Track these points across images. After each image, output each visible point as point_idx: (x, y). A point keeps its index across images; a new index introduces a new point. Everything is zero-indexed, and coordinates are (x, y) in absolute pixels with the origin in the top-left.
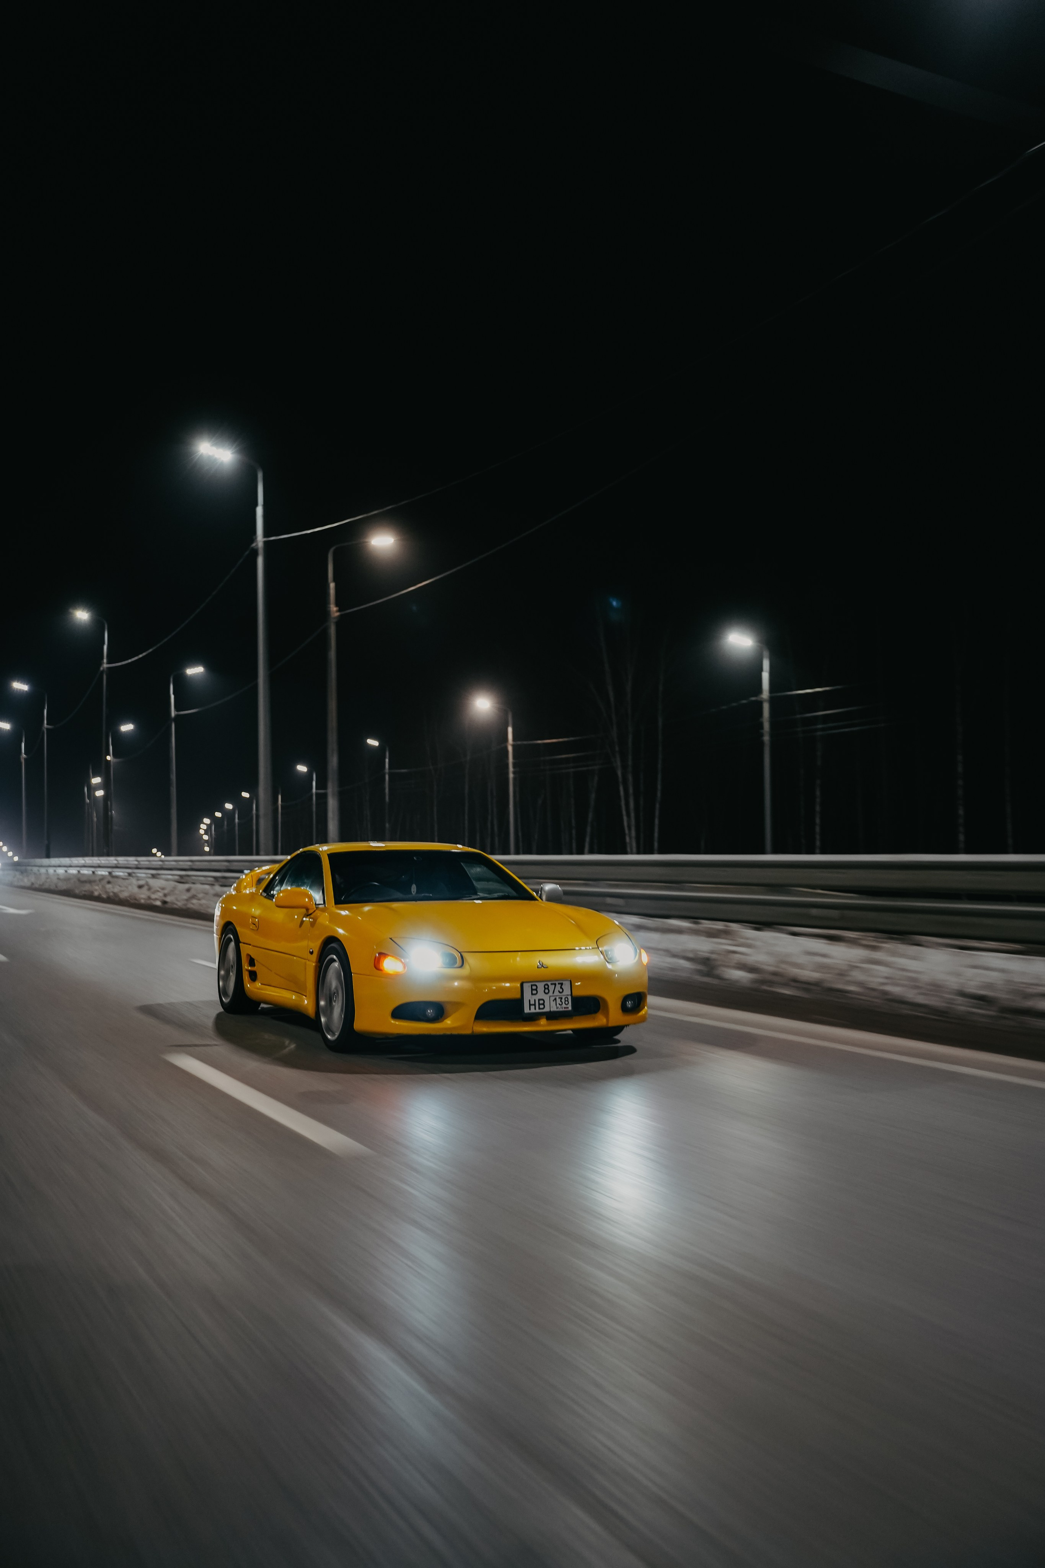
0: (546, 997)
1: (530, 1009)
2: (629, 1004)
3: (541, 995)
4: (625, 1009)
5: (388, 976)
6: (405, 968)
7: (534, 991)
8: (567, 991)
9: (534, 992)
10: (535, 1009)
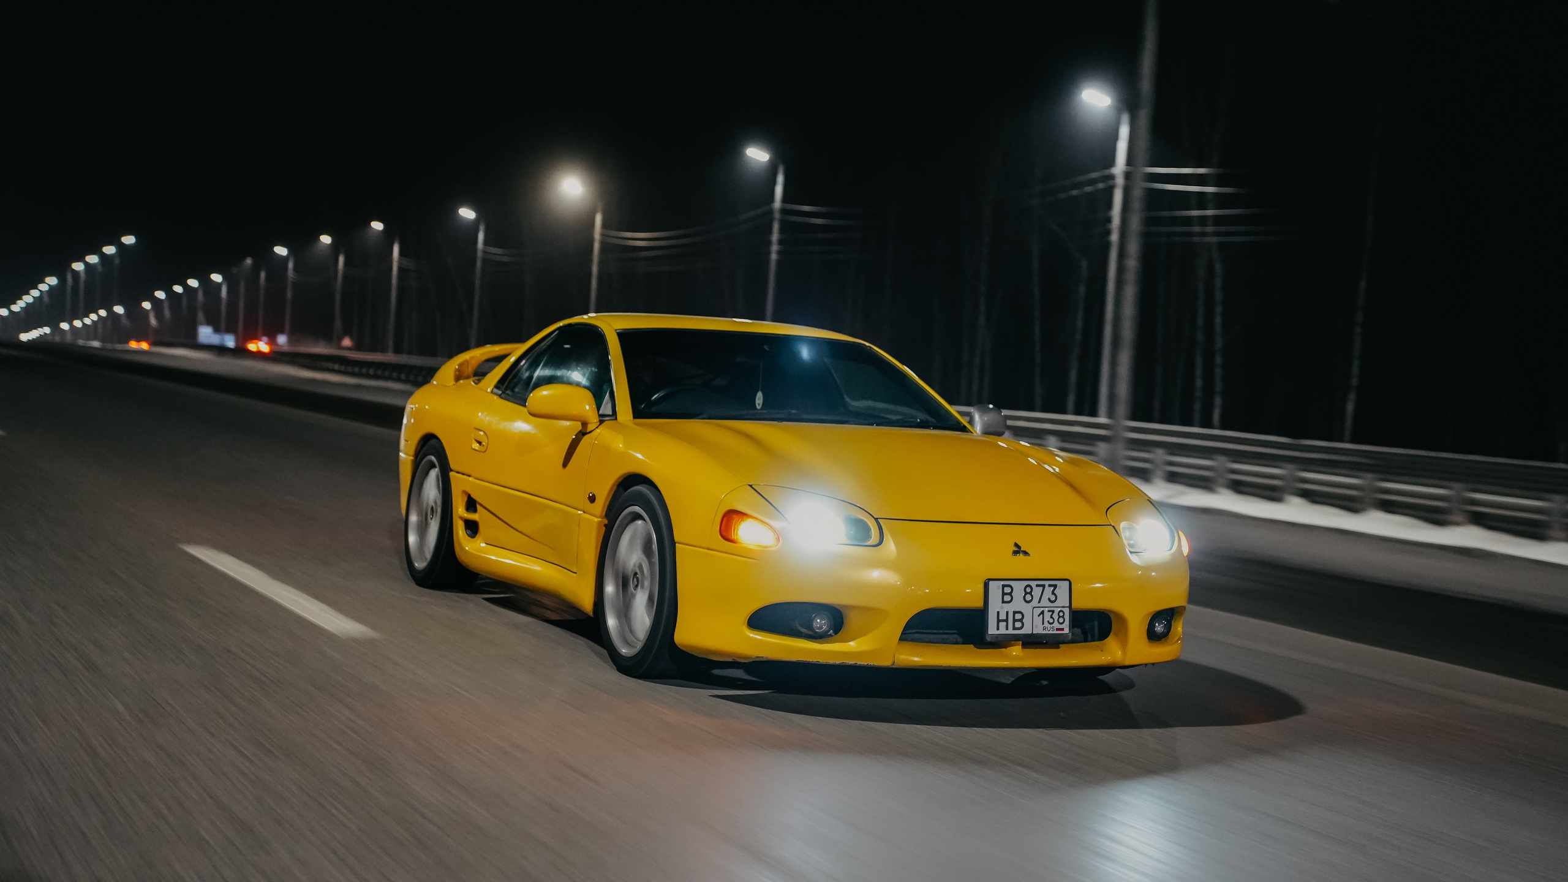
0: (1026, 609)
1: (998, 629)
2: (1159, 628)
3: (1018, 604)
4: (1153, 636)
5: (746, 554)
6: (778, 539)
7: (1007, 596)
8: (1063, 600)
9: (1007, 598)
10: (1007, 629)
